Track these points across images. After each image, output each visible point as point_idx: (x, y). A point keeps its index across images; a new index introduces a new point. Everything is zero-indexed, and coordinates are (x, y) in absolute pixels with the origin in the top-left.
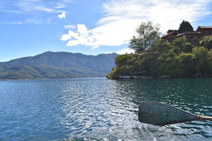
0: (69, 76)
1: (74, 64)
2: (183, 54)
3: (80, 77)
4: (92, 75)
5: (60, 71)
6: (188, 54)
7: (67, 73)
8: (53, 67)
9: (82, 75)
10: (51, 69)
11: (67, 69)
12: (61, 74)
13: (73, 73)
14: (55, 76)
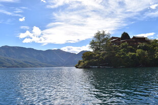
0: (23, 66)
1: (27, 56)
2: (130, 53)
3: (31, 67)
4: (41, 66)
5: (15, 61)
6: (133, 54)
7: (21, 63)
8: (9, 58)
9: (34, 65)
10: (8, 60)
11: (21, 61)
12: (16, 64)
13: (26, 64)
14: (11, 65)
